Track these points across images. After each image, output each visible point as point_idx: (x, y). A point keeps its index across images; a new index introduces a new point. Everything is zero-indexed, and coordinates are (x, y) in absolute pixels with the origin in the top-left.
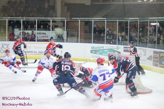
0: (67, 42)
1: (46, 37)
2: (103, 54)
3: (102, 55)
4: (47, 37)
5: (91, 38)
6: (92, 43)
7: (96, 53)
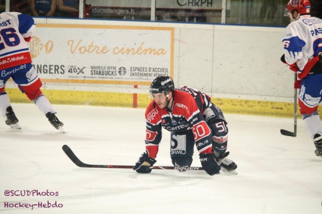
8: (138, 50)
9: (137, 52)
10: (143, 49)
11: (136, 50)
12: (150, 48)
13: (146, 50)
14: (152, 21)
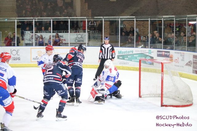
0: (89, 46)
2: (132, 60)
3: (131, 61)
4: (65, 40)
5: (118, 41)
6: (118, 47)
7: (124, 59)
14: (69, 46)
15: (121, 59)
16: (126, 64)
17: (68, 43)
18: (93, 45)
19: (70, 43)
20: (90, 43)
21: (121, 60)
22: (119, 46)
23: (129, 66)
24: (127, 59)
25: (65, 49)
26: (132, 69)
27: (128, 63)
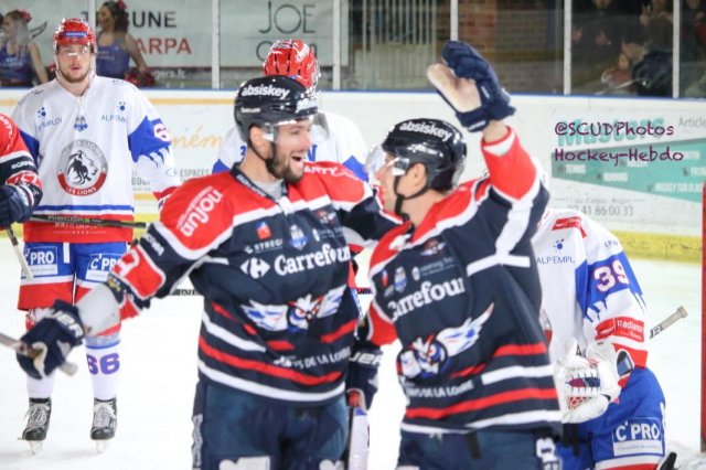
0: (350, 85)
1: (172, 51)
2: (659, 187)
3: (650, 189)
4: (185, 46)
5: (557, 48)
6: (560, 92)
7: (598, 179)
8: (192, 140)
9: (191, 143)
10: (201, 138)
11: (188, 141)
12: (213, 136)
13: (206, 140)
14: (216, 90)
15: (575, 177)
16: (614, 212)
17: (209, 69)
18: (379, 83)
19: (222, 69)
20: (366, 65)
21: (576, 185)
22: (567, 88)
23: (637, 229)
24: (622, 177)
25: (187, 108)
26: (653, 249)
27: (629, 210)
